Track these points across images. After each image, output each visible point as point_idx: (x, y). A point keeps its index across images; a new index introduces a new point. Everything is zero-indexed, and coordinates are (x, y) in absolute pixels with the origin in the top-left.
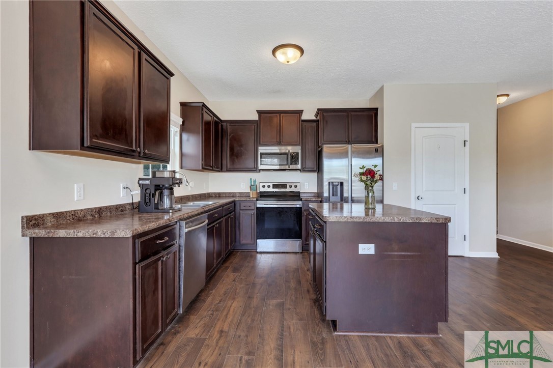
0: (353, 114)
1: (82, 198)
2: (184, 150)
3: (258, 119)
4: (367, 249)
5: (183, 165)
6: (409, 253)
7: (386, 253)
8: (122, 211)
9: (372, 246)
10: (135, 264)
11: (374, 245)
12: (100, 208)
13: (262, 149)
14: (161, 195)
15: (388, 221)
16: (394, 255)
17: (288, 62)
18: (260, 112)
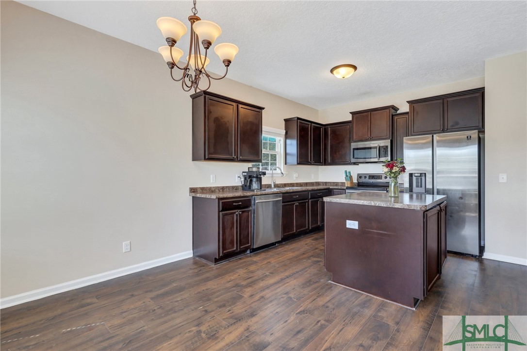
0: (449, 99)
1: (214, 181)
2: (288, 151)
3: (351, 119)
4: (352, 225)
5: (288, 161)
6: (386, 233)
7: (367, 230)
8: (236, 189)
9: (356, 223)
10: (219, 212)
11: (357, 222)
12: (223, 187)
13: (354, 145)
14: (251, 181)
15: (366, 204)
16: (374, 232)
17: (344, 77)
18: (353, 114)
